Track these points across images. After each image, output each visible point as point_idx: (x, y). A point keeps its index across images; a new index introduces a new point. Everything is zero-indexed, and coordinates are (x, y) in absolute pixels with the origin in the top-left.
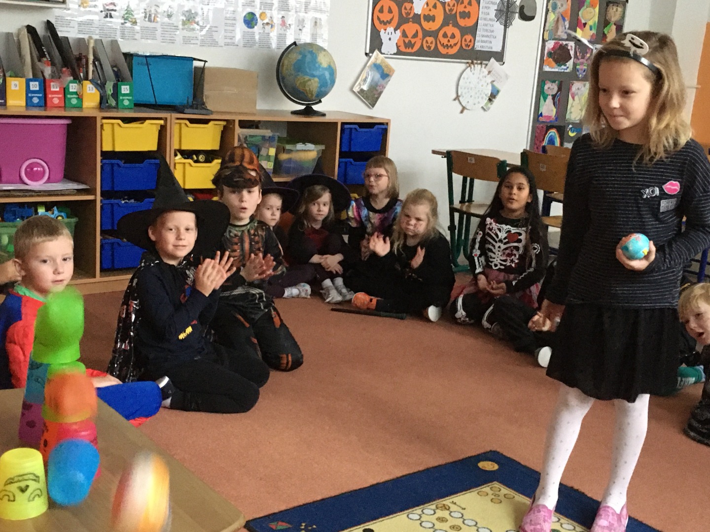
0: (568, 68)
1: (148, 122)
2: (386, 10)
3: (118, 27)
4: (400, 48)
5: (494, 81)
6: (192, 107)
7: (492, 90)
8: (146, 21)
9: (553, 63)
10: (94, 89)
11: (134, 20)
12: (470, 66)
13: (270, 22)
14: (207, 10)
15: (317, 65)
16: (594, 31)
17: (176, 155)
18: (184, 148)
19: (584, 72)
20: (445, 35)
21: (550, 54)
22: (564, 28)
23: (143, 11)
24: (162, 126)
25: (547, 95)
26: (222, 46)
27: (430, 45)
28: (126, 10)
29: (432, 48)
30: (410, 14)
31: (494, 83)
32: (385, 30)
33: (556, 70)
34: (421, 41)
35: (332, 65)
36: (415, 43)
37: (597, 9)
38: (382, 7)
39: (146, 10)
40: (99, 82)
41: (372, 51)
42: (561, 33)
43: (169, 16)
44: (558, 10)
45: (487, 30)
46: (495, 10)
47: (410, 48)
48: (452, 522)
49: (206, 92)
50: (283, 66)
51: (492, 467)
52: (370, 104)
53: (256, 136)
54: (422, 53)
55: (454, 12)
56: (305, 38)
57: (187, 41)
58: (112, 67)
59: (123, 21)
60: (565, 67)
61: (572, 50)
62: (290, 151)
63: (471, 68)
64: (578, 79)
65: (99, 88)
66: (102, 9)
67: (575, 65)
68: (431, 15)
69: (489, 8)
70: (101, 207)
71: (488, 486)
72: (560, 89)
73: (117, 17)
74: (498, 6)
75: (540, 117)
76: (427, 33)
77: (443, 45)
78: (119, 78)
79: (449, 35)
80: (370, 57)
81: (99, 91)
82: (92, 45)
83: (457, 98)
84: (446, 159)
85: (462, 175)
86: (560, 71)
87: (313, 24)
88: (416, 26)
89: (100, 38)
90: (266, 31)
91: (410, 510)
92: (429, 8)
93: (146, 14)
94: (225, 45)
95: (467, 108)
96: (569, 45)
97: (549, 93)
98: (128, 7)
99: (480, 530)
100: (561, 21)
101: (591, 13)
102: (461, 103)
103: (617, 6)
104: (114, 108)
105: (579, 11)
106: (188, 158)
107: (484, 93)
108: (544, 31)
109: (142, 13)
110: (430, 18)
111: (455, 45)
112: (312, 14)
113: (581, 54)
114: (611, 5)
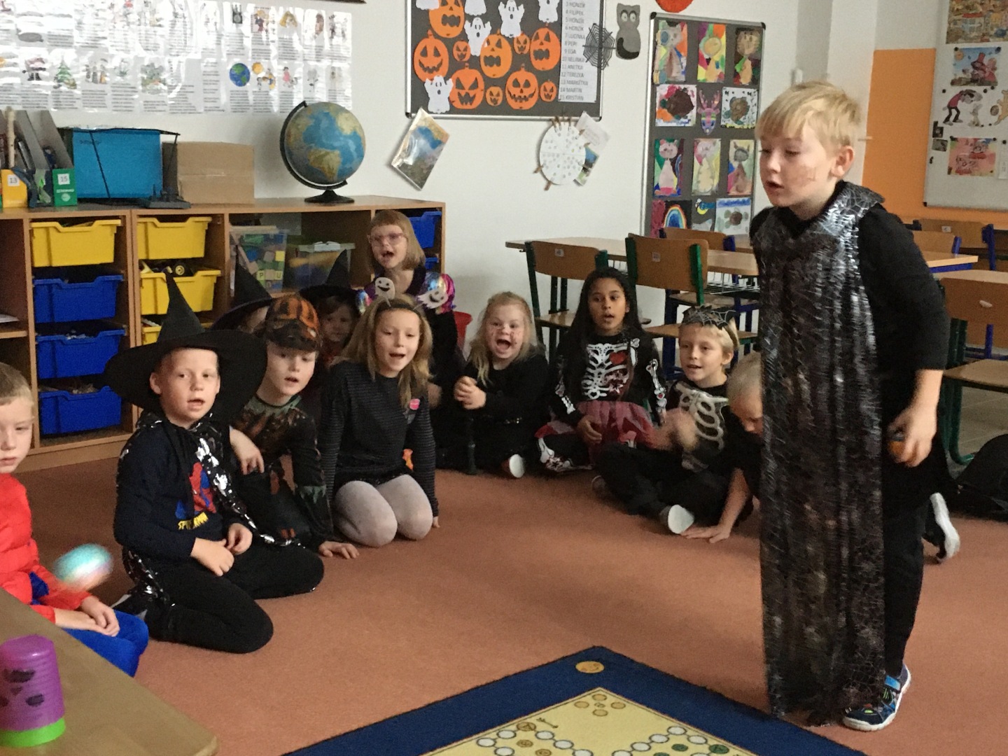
0: (689, 120)
1: (98, 222)
2: (431, 51)
3: (49, 93)
4: (454, 104)
5: (588, 144)
6: (161, 199)
7: (587, 155)
8: (88, 82)
9: (669, 115)
10: (18, 180)
11: (72, 82)
12: (553, 124)
13: (267, 76)
14: (177, 63)
15: (337, 133)
16: (721, 70)
17: (141, 268)
18: (152, 257)
19: (712, 125)
20: (516, 84)
21: (664, 104)
22: (680, 66)
23: (85, 68)
24: (119, 228)
25: (665, 159)
26: (200, 113)
27: (497, 98)
28: (60, 68)
29: (499, 102)
30: (464, 56)
31: (590, 146)
32: (432, 80)
33: (674, 124)
34: (483, 92)
35: (358, 130)
36: (474, 96)
37: (724, 38)
38: (425, 48)
39: (87, 66)
40: (25, 170)
41: (415, 110)
42: (678, 73)
43: (123, 74)
44: (669, 43)
45: (573, 74)
46: (583, 46)
47: (469, 103)
48: (538, 745)
49: (181, 178)
50: (289, 136)
51: (595, 668)
52: (416, 183)
53: (255, 235)
54: (485, 109)
55: (525, 52)
56: (321, 95)
57: (150, 107)
58: (44, 149)
59: (55, 84)
60: (686, 120)
61: (693, 96)
62: (305, 254)
63: (555, 127)
64: (705, 136)
65: (25, 179)
66: (25, 69)
67: (699, 116)
68: (495, 56)
69: (575, 43)
70: (37, 346)
71: (590, 694)
72: (680, 150)
73: (47, 79)
74: (587, 39)
75: (657, 190)
76: (490, 82)
77: (513, 97)
78: (54, 163)
79: (522, 83)
80: (413, 118)
81: (24, 182)
82: (12, 118)
83: (539, 169)
84: (525, 253)
85: (548, 274)
86: (679, 125)
87: (329, 75)
88: (476, 74)
89: (24, 109)
90: (263, 89)
91: (481, 734)
92: (491, 47)
93: (89, 73)
94: (205, 110)
95: (554, 182)
96: (689, 90)
97: (666, 157)
98: (62, 63)
99: (576, 753)
100: (676, 58)
101: (716, 44)
102: (544, 177)
103: (751, 34)
104: (49, 205)
105: (699, 42)
106: (159, 272)
107: (577, 161)
108: (653, 71)
109: (83, 71)
110: (493, 61)
111: (532, 95)
112: (325, 63)
113: (706, 102)
114: (742, 33)
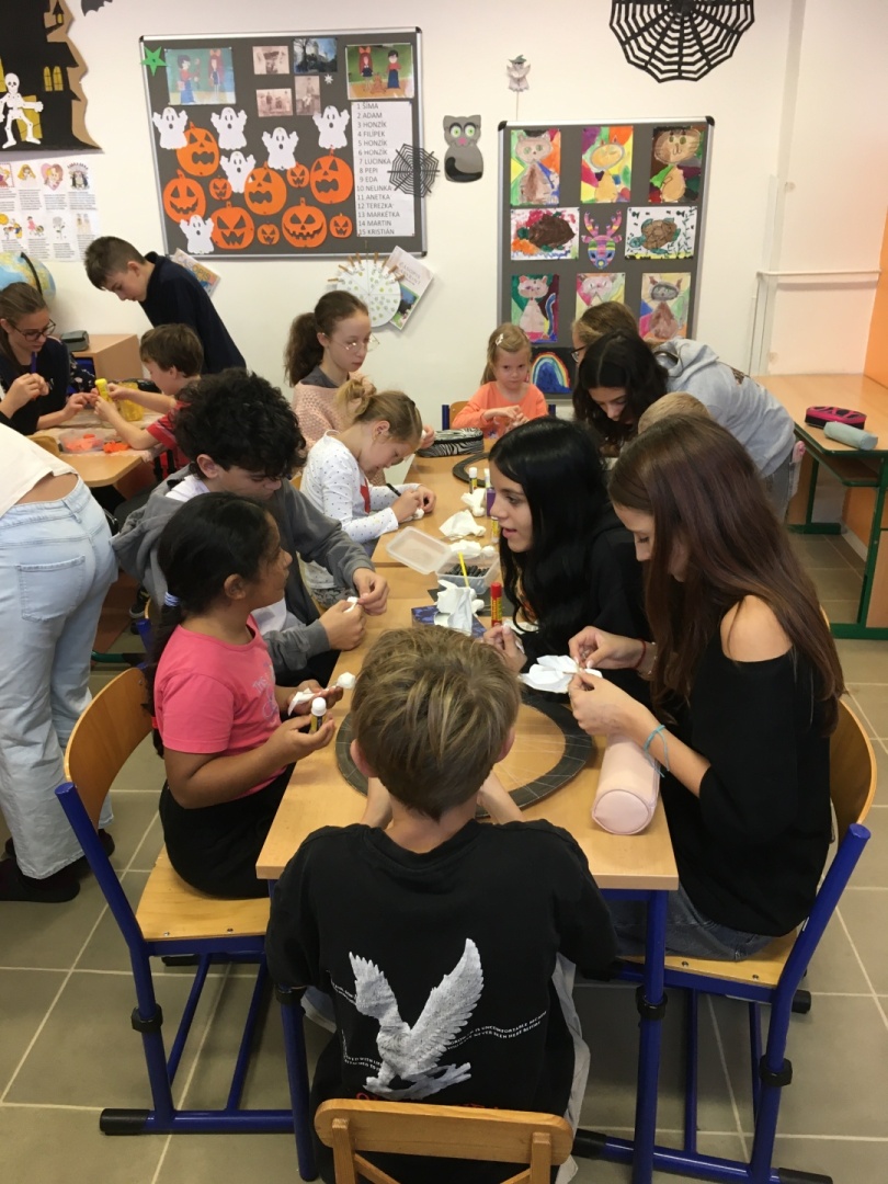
0: (569, 252)
2: (183, 192)
7: (402, 294)
9: (532, 246)
13: (13, 226)
16: (624, 185)
20: (295, 220)
21: (522, 233)
25: (527, 300)
27: (271, 237)
29: (275, 242)
30: (224, 194)
34: (252, 231)
36: (242, 235)
37: (629, 145)
38: (176, 189)
45: (376, 206)
46: (389, 172)
47: (237, 243)
55: (304, 184)
56: (69, 241)
61: (574, 221)
63: (354, 265)
68: (263, 192)
69: (375, 170)
72: (553, 288)
74: (394, 165)
77: (294, 234)
79: (303, 219)
86: (549, 258)
88: (241, 212)
90: (11, 238)
92: (256, 182)
96: (566, 214)
97: (529, 297)
101: (613, 153)
103: (684, 134)
105: (584, 150)
110: (258, 197)
111: (317, 232)
114: (667, 134)
